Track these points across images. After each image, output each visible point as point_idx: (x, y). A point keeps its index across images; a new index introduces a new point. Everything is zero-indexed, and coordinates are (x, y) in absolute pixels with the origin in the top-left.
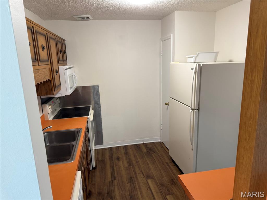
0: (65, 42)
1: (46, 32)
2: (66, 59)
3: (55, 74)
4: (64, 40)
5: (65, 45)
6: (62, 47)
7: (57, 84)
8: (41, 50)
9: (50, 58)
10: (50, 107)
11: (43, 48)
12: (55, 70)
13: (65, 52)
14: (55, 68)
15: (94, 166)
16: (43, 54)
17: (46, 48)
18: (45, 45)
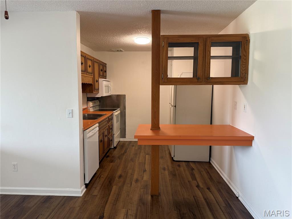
0: (107, 65)
1: (93, 59)
2: (105, 76)
3: (96, 82)
4: (106, 64)
5: (106, 67)
6: (103, 68)
7: (96, 88)
8: (88, 67)
9: (93, 73)
10: (92, 103)
11: (90, 66)
12: (96, 80)
13: (105, 71)
14: (96, 79)
15: (115, 146)
16: (90, 70)
17: (91, 66)
18: (91, 65)
